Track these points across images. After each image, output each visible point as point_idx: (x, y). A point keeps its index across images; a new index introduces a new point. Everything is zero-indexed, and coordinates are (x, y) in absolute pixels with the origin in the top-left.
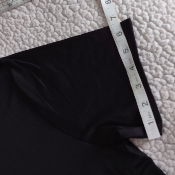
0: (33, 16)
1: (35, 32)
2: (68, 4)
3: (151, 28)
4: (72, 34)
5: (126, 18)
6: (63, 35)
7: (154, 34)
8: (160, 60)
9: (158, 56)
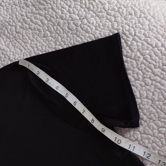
0: (45, 29)
1: (47, 41)
2: (72, 20)
3: (135, 41)
4: (74, 43)
5: (116, 32)
6: (68, 44)
7: (137, 45)
8: (140, 66)
9: (139, 63)
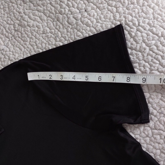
0: (44, 25)
1: (46, 37)
2: (72, 14)
3: (139, 31)
4: (75, 38)
5: (119, 23)
6: (69, 40)
7: (142, 36)
8: (147, 58)
9: (145, 55)
